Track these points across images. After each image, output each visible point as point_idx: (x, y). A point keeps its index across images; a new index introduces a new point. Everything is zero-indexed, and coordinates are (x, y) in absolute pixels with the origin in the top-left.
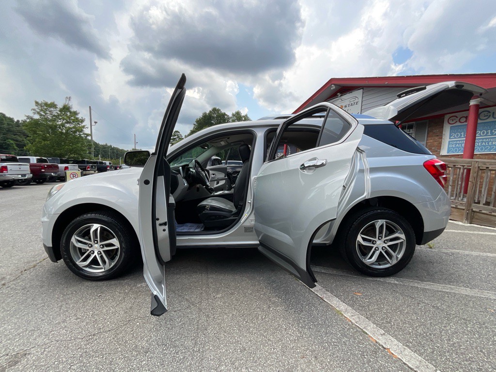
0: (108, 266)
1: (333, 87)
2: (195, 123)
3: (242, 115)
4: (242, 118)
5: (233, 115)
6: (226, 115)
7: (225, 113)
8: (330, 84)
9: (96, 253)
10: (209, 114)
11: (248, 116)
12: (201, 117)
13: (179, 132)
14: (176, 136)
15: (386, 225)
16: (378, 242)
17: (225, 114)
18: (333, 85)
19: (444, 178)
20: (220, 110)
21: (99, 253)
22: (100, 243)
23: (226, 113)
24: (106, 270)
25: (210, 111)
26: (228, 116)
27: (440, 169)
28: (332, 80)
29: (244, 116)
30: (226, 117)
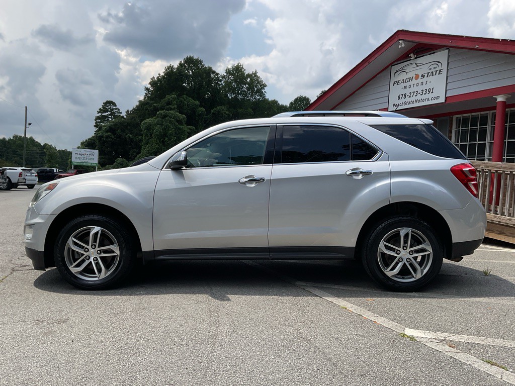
0: (103, 275)
1: (402, 45)
2: (149, 86)
3: (246, 73)
4: (246, 79)
5: (228, 72)
6: (214, 72)
7: (210, 69)
8: (396, 40)
9: (92, 259)
10: (178, 69)
11: (258, 74)
12: (162, 74)
13: (114, 104)
14: (107, 111)
15: (412, 234)
16: (403, 252)
17: (210, 71)
18: (400, 42)
19: (473, 184)
20: (201, 62)
21: (96, 259)
22: (97, 249)
23: (214, 69)
24: (100, 278)
25: (180, 64)
26: (217, 74)
27: (468, 174)
28: (399, 32)
29: (249, 76)
30: (212, 76)
